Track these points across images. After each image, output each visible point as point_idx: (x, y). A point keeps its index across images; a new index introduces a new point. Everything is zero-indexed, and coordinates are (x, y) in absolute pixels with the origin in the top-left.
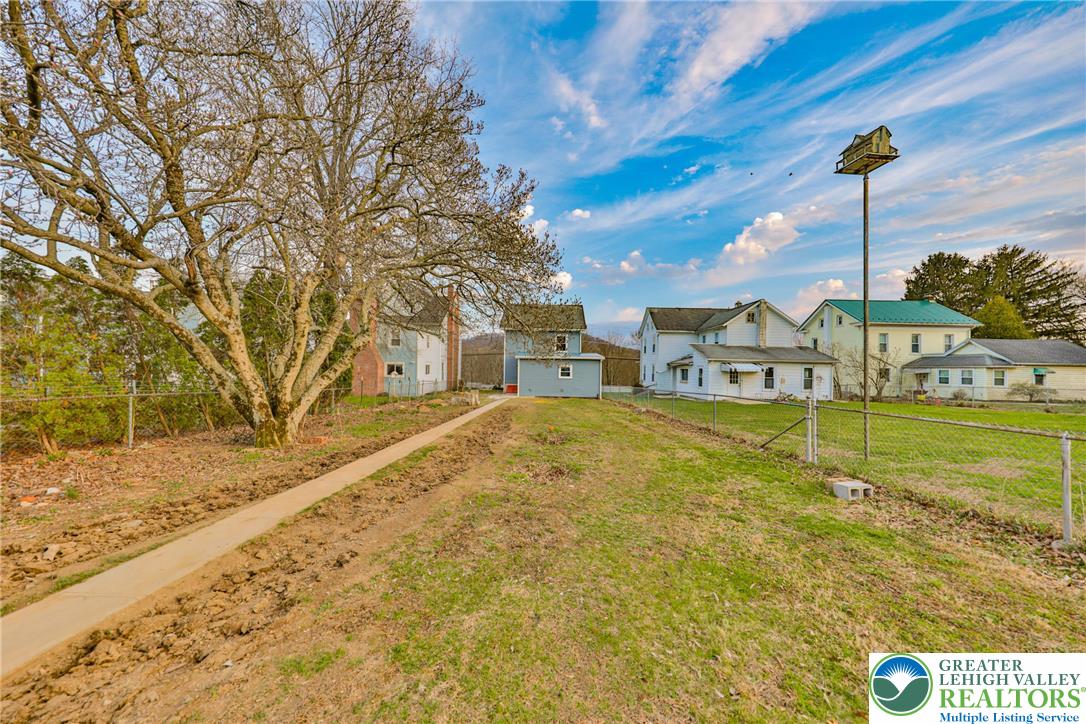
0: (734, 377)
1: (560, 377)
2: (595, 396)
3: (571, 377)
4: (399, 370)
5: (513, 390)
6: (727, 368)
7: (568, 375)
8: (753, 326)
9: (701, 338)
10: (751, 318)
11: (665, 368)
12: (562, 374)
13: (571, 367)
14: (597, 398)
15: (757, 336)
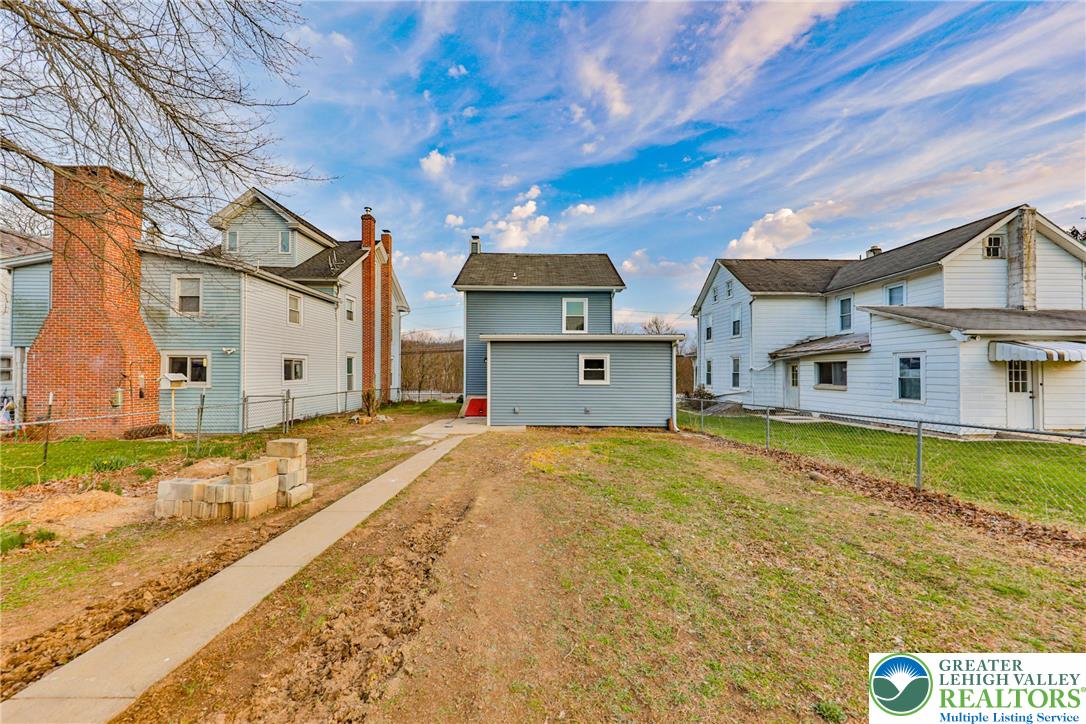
0: (1019, 374)
1: (582, 381)
2: (662, 422)
3: (607, 381)
4: (199, 373)
5: (479, 409)
6: (1006, 353)
7: (601, 376)
8: (998, 265)
9: (835, 307)
10: (993, 249)
11: (763, 362)
12: (587, 376)
13: (606, 358)
14: (667, 428)
15: (1009, 287)
